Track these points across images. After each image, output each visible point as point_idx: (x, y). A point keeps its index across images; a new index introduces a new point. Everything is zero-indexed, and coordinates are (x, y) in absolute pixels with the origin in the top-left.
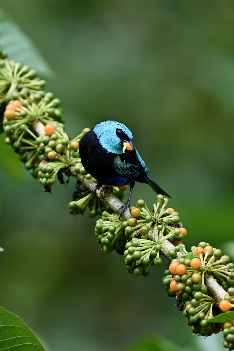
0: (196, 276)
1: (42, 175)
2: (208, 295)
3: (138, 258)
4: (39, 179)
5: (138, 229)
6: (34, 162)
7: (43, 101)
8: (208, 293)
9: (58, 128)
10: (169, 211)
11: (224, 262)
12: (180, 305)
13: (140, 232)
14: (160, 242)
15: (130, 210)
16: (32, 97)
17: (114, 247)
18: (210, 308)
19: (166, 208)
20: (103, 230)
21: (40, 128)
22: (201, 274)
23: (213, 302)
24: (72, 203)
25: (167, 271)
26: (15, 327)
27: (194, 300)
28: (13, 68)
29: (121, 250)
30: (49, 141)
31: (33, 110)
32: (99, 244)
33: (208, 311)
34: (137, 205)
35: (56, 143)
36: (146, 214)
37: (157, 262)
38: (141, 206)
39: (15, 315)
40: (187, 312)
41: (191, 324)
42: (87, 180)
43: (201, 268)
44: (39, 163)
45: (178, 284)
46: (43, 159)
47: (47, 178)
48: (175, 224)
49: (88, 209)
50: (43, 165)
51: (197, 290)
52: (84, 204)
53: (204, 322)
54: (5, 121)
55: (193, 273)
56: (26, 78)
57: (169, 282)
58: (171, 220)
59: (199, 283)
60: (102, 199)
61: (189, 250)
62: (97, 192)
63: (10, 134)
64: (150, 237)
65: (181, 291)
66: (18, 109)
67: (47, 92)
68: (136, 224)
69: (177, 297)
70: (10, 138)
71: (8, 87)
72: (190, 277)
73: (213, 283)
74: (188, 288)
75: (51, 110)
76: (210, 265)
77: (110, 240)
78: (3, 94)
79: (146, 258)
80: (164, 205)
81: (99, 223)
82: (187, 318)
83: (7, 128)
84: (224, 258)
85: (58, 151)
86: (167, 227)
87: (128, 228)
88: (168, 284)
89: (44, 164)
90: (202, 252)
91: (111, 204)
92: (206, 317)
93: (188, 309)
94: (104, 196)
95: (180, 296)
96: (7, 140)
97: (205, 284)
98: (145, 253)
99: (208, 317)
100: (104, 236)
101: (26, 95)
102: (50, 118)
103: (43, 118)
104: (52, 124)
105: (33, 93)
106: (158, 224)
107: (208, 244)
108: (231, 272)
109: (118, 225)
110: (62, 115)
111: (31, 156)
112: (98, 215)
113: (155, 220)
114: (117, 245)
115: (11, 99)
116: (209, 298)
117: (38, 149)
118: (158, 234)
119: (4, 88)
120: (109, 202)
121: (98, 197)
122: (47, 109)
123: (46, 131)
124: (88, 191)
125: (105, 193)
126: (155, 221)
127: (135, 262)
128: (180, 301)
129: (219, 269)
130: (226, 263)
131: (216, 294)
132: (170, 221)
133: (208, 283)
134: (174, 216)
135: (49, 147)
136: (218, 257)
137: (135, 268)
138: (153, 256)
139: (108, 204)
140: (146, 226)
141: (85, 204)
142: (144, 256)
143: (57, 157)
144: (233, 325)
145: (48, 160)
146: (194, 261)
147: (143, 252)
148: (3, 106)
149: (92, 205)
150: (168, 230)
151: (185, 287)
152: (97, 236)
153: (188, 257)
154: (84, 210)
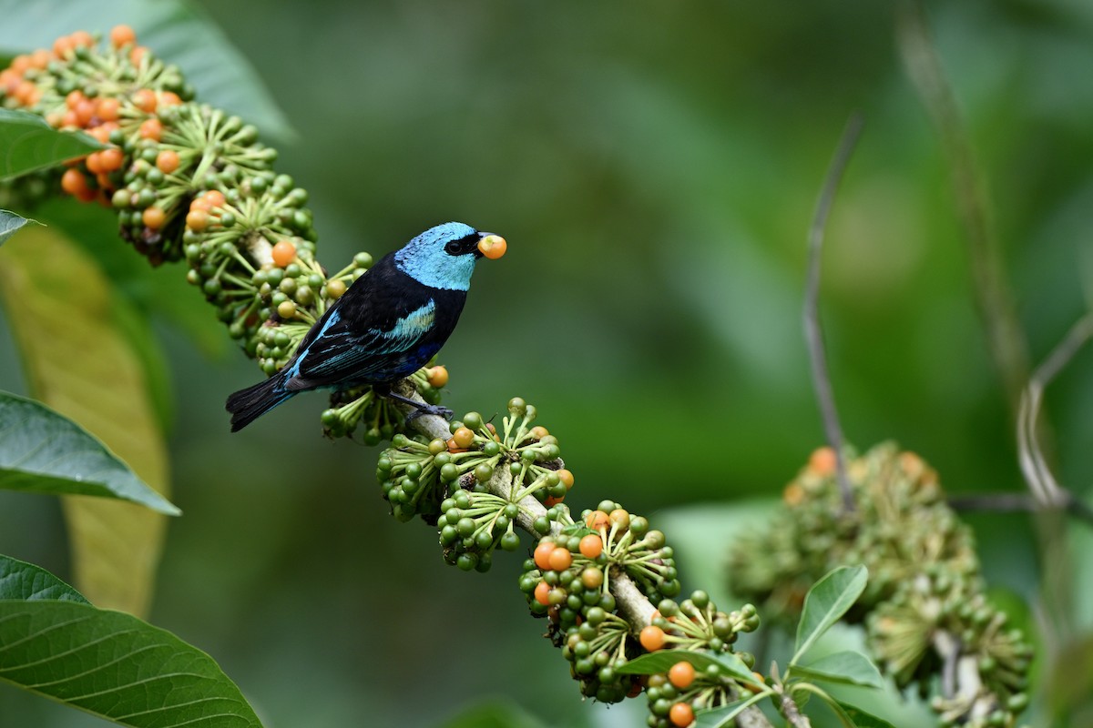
0: (591, 574)
1: (266, 351)
2: (617, 615)
3: (468, 533)
4: (258, 361)
5: (469, 470)
6: (247, 325)
7: (271, 194)
8: (616, 611)
9: (301, 252)
10: (537, 434)
11: (651, 545)
12: (557, 636)
13: (473, 476)
14: (516, 500)
15: (453, 431)
16: (246, 183)
17: (418, 508)
18: (620, 642)
19: (529, 427)
20: (395, 473)
21: (263, 251)
22: (603, 571)
23: (627, 630)
24: (328, 413)
25: (529, 562)
26: (200, 678)
27: (586, 626)
28: (206, 122)
29: (433, 515)
30: (282, 278)
31: (249, 212)
32: (384, 500)
33: (617, 650)
34: (465, 421)
35: (295, 282)
36: (486, 439)
37: (508, 543)
39: (202, 652)
40: (571, 650)
43: (603, 557)
44: (260, 326)
45: (552, 589)
46: (267, 318)
47: (276, 359)
48: (548, 462)
49: (362, 425)
50: (267, 331)
51: (593, 603)
52: (353, 415)
53: (606, 672)
54: (188, 233)
55: (584, 566)
56: (235, 143)
57: (534, 586)
58: (541, 453)
59: (597, 589)
61: (577, 517)
63: (198, 262)
64: (493, 488)
65: (558, 606)
66: (217, 210)
67: (279, 173)
69: (549, 618)
70: (198, 272)
71: (196, 161)
72: (579, 575)
73: (627, 589)
74: (573, 599)
75: (288, 212)
76: (622, 551)
77: (409, 493)
78: (184, 176)
79: (485, 533)
80: (526, 421)
81: (385, 458)
82: (569, 663)
83: (191, 249)
84: (652, 537)
85: (301, 300)
86: (532, 467)
87: (448, 468)
88: (531, 591)
89: (271, 329)
90: (606, 523)
92: (612, 662)
93: (574, 645)
95: (557, 616)
96: (192, 274)
97: (611, 591)
98: (484, 523)
99: (615, 661)
100: (395, 485)
101: (233, 179)
102: (285, 231)
103: (268, 231)
104: (288, 242)
105: (250, 175)
106: (513, 461)
107: (617, 505)
108: (667, 566)
109: (426, 461)
110: (309, 224)
111: (244, 311)
112: (386, 439)
113: (506, 452)
115: (202, 187)
116: (620, 621)
117: (258, 296)
118: (512, 483)
119: (188, 164)
122: (278, 210)
123: (274, 257)
126: (505, 454)
127: (462, 541)
128: (556, 627)
129: (641, 560)
130: (656, 547)
131: (633, 613)
132: (537, 456)
133: (617, 589)
134: (547, 445)
135: (281, 291)
136: (639, 534)
137: (460, 554)
138: (500, 530)
140: (487, 465)
141: (357, 415)
142: (481, 528)
143: (297, 313)
144: (668, 680)
145: (279, 320)
146: (589, 542)
147: (478, 521)
148: (185, 202)
149: (372, 419)
150: (532, 474)
151: (567, 598)
152: (382, 484)
153: (576, 533)
154: (354, 427)
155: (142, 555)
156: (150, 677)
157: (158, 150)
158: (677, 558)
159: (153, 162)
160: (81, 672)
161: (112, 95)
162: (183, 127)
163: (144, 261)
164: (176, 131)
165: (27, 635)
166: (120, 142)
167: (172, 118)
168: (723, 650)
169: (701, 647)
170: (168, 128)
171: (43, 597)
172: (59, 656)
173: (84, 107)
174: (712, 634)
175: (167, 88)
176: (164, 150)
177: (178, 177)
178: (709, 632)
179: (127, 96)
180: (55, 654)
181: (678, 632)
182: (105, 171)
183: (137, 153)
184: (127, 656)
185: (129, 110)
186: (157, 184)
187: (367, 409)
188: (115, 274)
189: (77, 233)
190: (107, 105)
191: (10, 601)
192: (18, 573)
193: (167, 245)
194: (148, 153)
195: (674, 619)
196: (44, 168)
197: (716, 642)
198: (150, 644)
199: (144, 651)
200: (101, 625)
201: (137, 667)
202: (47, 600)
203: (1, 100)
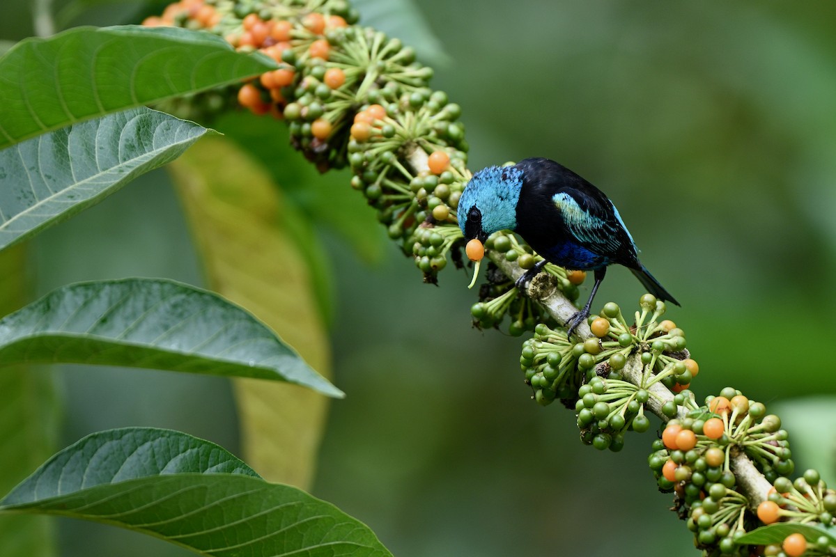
0: (714, 453)
1: (422, 250)
2: (737, 491)
3: (603, 416)
4: (415, 259)
5: (605, 359)
6: (405, 226)
7: (427, 108)
8: (736, 487)
9: (454, 161)
10: (666, 327)
11: (768, 428)
12: (682, 509)
13: (608, 365)
14: (646, 387)
15: (590, 323)
16: (405, 98)
17: (557, 394)
18: (739, 516)
19: (659, 321)
20: (537, 361)
21: (420, 160)
22: (724, 451)
23: (746, 505)
24: (478, 307)
25: (657, 443)
26: (359, 546)
27: (708, 500)
28: (370, 43)
29: (570, 400)
30: (437, 184)
31: (408, 125)
32: (527, 386)
33: (736, 523)
34: (602, 312)
35: (449, 188)
36: (620, 331)
37: (639, 425)
38: (611, 315)
39: (361, 522)
40: (695, 522)
41: (702, 545)
42: (509, 263)
43: (724, 439)
44: (416, 227)
45: (678, 467)
46: (423, 220)
47: (431, 257)
48: (675, 352)
49: (508, 318)
50: (423, 232)
51: (715, 480)
52: (500, 308)
53: (726, 543)
54: (352, 143)
55: (708, 447)
56: (396, 62)
57: (662, 464)
58: (669, 345)
59: (719, 467)
60: (537, 301)
61: (701, 402)
62: (526, 287)
63: (361, 169)
64: (626, 376)
65: (684, 482)
66: (379, 122)
67: (434, 90)
68: (600, 349)
69: (675, 493)
70: (361, 178)
71: (360, 78)
72: (703, 454)
73: (746, 468)
74: (697, 476)
75: (442, 125)
76: (742, 433)
77: (550, 379)
78: (349, 92)
79: (618, 416)
80: (656, 315)
81: (529, 346)
82: (693, 534)
83: (355, 158)
84: (769, 420)
85: (453, 204)
86: (661, 357)
87: (585, 358)
88: (659, 469)
89: (426, 230)
90: (728, 408)
91: (553, 310)
92: (731, 533)
93: (697, 518)
94: (540, 294)
95: (682, 492)
96: (356, 180)
97: (731, 469)
98: (617, 407)
99: (734, 533)
100: (537, 372)
101: (393, 95)
102: (440, 142)
103: (425, 142)
104: (442, 152)
105: (408, 91)
106: (644, 351)
107: (738, 392)
108: (782, 447)
109: (566, 351)
110: (461, 136)
111: (402, 214)
112: (528, 330)
113: (639, 343)
114: (563, 389)
115: (365, 101)
116: (739, 497)
117: (415, 200)
118: (643, 371)
119: (352, 81)
120: (549, 307)
121: (529, 296)
122: (434, 123)
123: (430, 165)
124: (509, 284)
125: (542, 288)
126: (637, 344)
127: (597, 422)
128: (681, 501)
129: (759, 442)
130: (773, 430)
131: (751, 490)
132: (666, 346)
133: (737, 468)
134: (674, 337)
135: (436, 196)
136: (757, 419)
137: (595, 434)
138: (632, 413)
139: (547, 310)
140: (621, 355)
141: (503, 309)
142: (615, 412)
143: (450, 216)
144: (782, 550)
145: (434, 222)
146: (712, 425)
147: (612, 405)
148: (349, 115)
149: (517, 312)
150: (661, 364)
151: (692, 475)
152: (525, 371)
153: (700, 416)
154: (501, 320)
156: (314, 545)
157: (326, 68)
158: (790, 440)
159: (321, 79)
160: (252, 539)
161: (284, 18)
162: (349, 47)
163: (311, 168)
164: (342, 51)
165: (203, 505)
166: (291, 61)
167: (339, 39)
168: (832, 524)
169: (813, 520)
170: (336, 48)
171: (218, 471)
172: (232, 524)
173: (259, 28)
174: (823, 509)
175: (334, 12)
176: (332, 67)
177: (344, 92)
178: (820, 507)
179: (298, 19)
180: (228, 523)
181: (792, 507)
182: (278, 87)
183: (307, 70)
184: (293, 525)
185: (300, 31)
186: (325, 98)
187: (512, 304)
188: (285, 182)
189: (252, 146)
190: (280, 27)
191: (188, 474)
192: (196, 449)
193: (333, 154)
194: (316, 70)
195: (788, 495)
196: (222, 85)
197: (826, 516)
198: (315, 515)
199: (308, 521)
200: (270, 497)
201: (302, 535)
202: (221, 474)
203: (183, 22)
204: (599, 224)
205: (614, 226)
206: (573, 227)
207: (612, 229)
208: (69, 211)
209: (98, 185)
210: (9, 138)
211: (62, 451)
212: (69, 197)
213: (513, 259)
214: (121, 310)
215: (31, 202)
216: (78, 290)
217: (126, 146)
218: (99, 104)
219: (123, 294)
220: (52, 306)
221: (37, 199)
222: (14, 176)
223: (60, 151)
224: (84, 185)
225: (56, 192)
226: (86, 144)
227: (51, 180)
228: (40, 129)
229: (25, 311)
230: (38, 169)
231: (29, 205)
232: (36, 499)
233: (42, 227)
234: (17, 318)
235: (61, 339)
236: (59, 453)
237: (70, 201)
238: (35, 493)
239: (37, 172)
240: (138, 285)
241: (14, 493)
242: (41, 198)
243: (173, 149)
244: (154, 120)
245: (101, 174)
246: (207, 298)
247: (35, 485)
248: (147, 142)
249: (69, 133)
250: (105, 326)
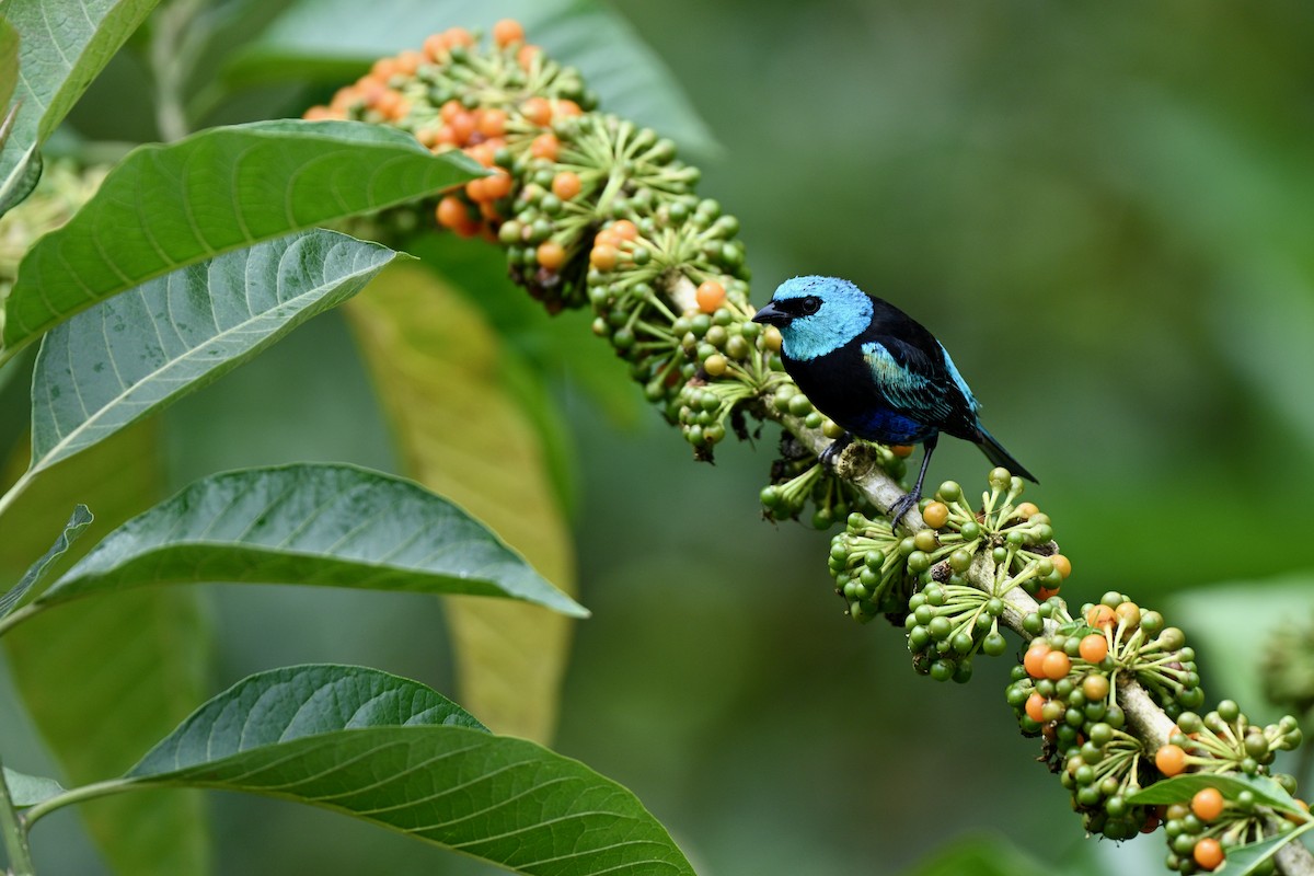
0: (1095, 682)
1: (691, 416)
2: (1126, 732)
3: (942, 635)
4: (682, 428)
5: (943, 557)
6: (667, 384)
7: (693, 223)
8: (1126, 727)
9: (732, 294)
10: (1025, 512)
11: (1167, 646)
12: (1054, 759)
13: (947, 565)
14: (1000, 594)
15: (922, 510)
16: (663, 211)
17: (880, 606)
18: (1131, 766)
19: (1015, 503)
20: (851, 562)
21: (685, 293)
22: (1109, 678)
23: (1140, 751)
24: (769, 491)
25: (1017, 670)
26: (619, 817)
27: (1089, 746)
28: (613, 136)
29: (899, 613)
30: (709, 327)
31: (667, 246)
32: (839, 597)
33: (1127, 775)
34: (938, 495)
35: (726, 331)
36: (963, 520)
37: (992, 646)
38: (950, 498)
39: (620, 785)
40: (1072, 776)
41: (1082, 807)
42: (809, 431)
43: (1108, 661)
44: (683, 385)
45: (1046, 702)
46: (692, 375)
47: (703, 425)
48: (1040, 546)
49: (810, 505)
50: (692, 392)
51: (1097, 718)
52: (799, 493)
53: (1115, 803)
54: (593, 274)
55: (1086, 674)
56: (649, 162)
57: (1025, 698)
58: (1030, 536)
59: (1102, 700)
60: (849, 481)
61: (1075, 613)
62: (834, 462)
63: (605, 309)
64: (973, 580)
65: (1055, 722)
66: (628, 244)
67: (702, 198)
68: (936, 545)
69: (1044, 737)
70: (607, 320)
71: (601, 185)
72: (1080, 684)
73: (1139, 700)
74: (1072, 713)
75: (714, 246)
76: (1132, 653)
77: (870, 587)
78: (587, 203)
79: (963, 635)
80: (1011, 496)
81: (839, 544)
82: (1070, 792)
83: (597, 293)
84: (1168, 635)
85: (732, 352)
86: (1020, 552)
87: (916, 557)
88: (1021, 704)
89: (696, 389)
90: (1112, 619)
91: (872, 493)
92: (1121, 790)
93: (1075, 770)
94: (852, 472)
95: (1054, 735)
96: (599, 324)
97: (1119, 702)
98: (962, 622)
99: (1125, 789)
100: (852, 577)
101: (647, 206)
102: (712, 268)
103: (691, 269)
104: (716, 282)
105: (667, 200)
106: (996, 546)
107: (1125, 598)
108: (1187, 671)
109: (890, 548)
110: (741, 259)
111: (662, 368)
112: (838, 522)
113: (988, 535)
114: (887, 600)
115: (609, 216)
116: (1130, 740)
117: (680, 349)
118: (996, 573)
119: (590, 189)
120: (866, 489)
121: (837, 475)
122: (703, 243)
123: (699, 300)
124: (811, 459)
125: (855, 464)
126: (986, 537)
127: (936, 644)
128: (1052, 748)
129: (1155, 664)
130: (1173, 649)
131: (1147, 730)
132: (1026, 538)
133: (1127, 700)
134: (1037, 526)
135: (708, 342)
136: (1152, 633)
137: (933, 661)
138: (982, 630)
139: (864, 493)
140: (965, 552)
141: (804, 493)
142: (959, 629)
143: (729, 369)
144: (1191, 811)
145: (707, 377)
146: (1091, 644)
147: (954, 620)
148: (588, 235)
149: (823, 497)
150: (1020, 562)
151: (1065, 713)
152: (836, 577)
153: (1075, 632)
154: (801, 508)
155: (542, 666)
156: (557, 817)
157: (554, 171)
158: (1200, 661)
159: (548, 187)
160: (472, 812)
161: (496, 106)
162: (585, 143)
163: (539, 308)
164: (575, 148)
165: (405, 769)
166: (506, 164)
167: (571, 133)
168: (1257, 773)
169: (1231, 769)
170: (567, 144)
171: (424, 720)
172: (444, 793)
173: (463, 120)
174: (1244, 753)
175: (564, 96)
176: (562, 171)
177: (579, 204)
178: (1240, 751)
179: (515, 106)
180: (440, 791)
181: (1202, 752)
182: (489, 199)
183: (528, 176)
184: (528, 791)
185: (518, 123)
186: (554, 213)
187: (816, 485)
188: (503, 324)
189: (456, 275)
190: (491, 118)
191: (384, 727)
192: (394, 691)
193: (568, 288)
194: (542, 176)
195: (1197, 736)
196: (415, 198)
197: (1248, 763)
198: (557, 777)
199: (548, 786)
200: (495, 754)
201: (541, 805)
202: (430, 725)
203: (360, 113)
204: (922, 383)
205: (942, 385)
206: (885, 387)
207: (939, 389)
208: (210, 374)
209: (249, 335)
210: (125, 279)
211: (211, 700)
212: (210, 353)
213: (815, 425)
214: (284, 508)
215: (159, 361)
216: (226, 481)
217: (286, 279)
218: (245, 230)
219: (286, 486)
220: (191, 504)
221: (167, 358)
222: (136, 326)
223: (198, 290)
224: (231, 335)
225: (193, 347)
226: (232, 278)
227: (186, 331)
228: (166, 265)
229: (154, 512)
230: (168, 315)
231: (157, 367)
232: (177, 768)
233: (174, 397)
234: (143, 522)
235: (203, 550)
236: (207, 703)
237: (212, 359)
238: (176, 758)
239: (167, 319)
240: (306, 473)
241: (148, 759)
242: (173, 357)
243: (350, 282)
244: (323, 243)
245: (254, 319)
246: (400, 487)
247: (176, 748)
248: (315, 273)
249: (209, 265)
250: (264, 529)
